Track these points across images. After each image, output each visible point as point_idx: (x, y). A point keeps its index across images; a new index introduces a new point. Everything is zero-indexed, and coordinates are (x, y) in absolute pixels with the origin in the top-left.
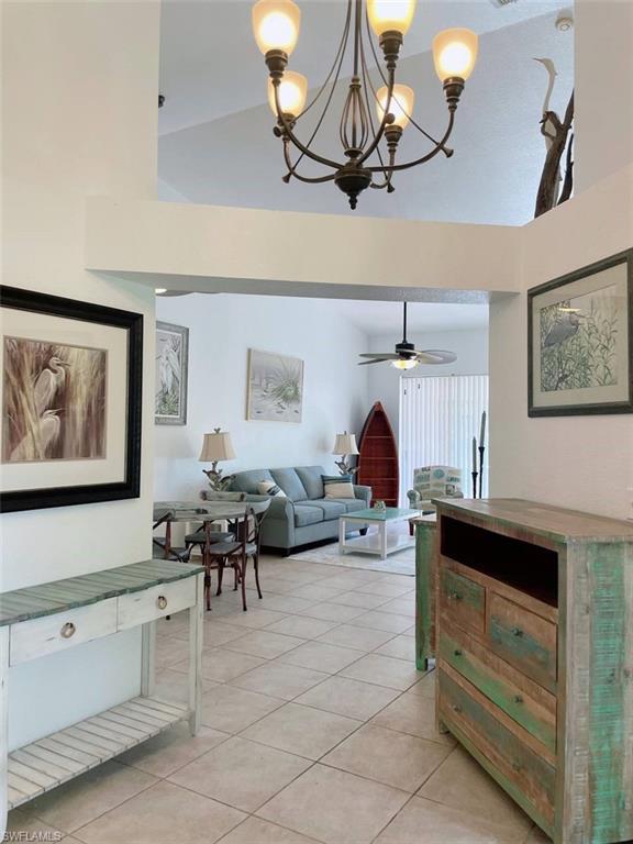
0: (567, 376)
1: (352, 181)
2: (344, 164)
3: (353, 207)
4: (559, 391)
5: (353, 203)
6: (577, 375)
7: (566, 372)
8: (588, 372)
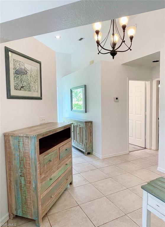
0: (24, 87)
1: (113, 53)
2: (111, 50)
3: (113, 59)
4: (21, 91)
5: (113, 58)
6: (27, 87)
7: (23, 86)
8: (30, 87)
